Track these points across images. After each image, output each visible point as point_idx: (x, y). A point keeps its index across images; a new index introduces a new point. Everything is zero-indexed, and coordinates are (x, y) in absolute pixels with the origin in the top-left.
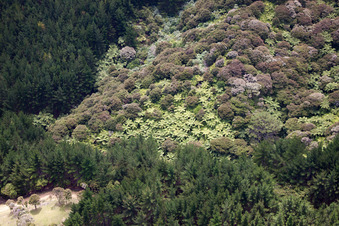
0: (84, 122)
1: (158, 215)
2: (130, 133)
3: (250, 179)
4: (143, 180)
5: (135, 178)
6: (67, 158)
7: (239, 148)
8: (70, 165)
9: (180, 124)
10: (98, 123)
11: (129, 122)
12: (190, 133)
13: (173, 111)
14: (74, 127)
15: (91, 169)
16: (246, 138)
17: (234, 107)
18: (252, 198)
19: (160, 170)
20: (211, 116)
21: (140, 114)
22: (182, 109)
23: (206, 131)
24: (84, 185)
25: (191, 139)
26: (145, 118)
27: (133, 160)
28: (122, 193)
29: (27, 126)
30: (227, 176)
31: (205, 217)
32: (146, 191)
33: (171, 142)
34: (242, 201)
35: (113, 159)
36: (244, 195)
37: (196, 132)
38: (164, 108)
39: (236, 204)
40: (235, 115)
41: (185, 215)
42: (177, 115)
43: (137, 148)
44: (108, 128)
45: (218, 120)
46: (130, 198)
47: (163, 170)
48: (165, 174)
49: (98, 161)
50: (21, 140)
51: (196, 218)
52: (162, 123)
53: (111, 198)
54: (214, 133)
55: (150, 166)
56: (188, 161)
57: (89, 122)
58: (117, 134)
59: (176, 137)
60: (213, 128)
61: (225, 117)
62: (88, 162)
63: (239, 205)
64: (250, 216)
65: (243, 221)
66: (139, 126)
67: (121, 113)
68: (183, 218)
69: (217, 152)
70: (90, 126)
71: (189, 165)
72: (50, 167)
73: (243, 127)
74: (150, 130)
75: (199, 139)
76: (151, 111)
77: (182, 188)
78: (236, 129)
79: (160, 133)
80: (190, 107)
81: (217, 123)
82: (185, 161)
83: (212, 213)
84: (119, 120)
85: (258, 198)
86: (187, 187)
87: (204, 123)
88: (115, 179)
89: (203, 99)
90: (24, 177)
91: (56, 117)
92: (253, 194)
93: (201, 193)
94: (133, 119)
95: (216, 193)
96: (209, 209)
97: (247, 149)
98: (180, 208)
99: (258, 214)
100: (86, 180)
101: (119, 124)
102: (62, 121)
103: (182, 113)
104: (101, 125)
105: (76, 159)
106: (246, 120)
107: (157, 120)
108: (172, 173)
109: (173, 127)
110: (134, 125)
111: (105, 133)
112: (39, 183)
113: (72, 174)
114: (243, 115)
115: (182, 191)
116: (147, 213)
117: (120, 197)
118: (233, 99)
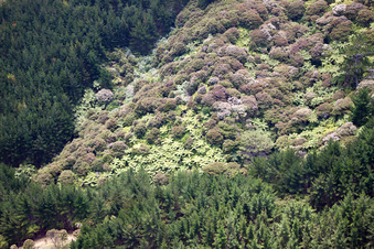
0: (69, 167)
1: (161, 240)
2: (119, 171)
3: (250, 192)
4: (141, 208)
5: (132, 208)
6: (59, 199)
7: (233, 171)
8: (62, 206)
9: (169, 155)
10: (84, 165)
11: (116, 160)
12: (181, 163)
13: (160, 144)
14: (59, 174)
15: (85, 206)
16: (239, 160)
17: (222, 131)
18: (254, 209)
19: (157, 197)
20: (201, 142)
21: (126, 151)
22: (170, 140)
23: (197, 159)
24: (78, 224)
25: (182, 168)
26: (132, 155)
27: (126, 193)
28: (121, 223)
31: (210, 233)
32: (145, 218)
33: (163, 175)
34: (244, 213)
35: (105, 196)
36: (246, 207)
37: (187, 161)
38: (150, 142)
39: (239, 216)
40: (225, 138)
41: (188, 235)
42: (165, 147)
43: (129, 181)
44: (94, 170)
45: (208, 146)
46: (130, 226)
47: (160, 197)
48: (163, 200)
49: (91, 199)
50: (5, 192)
51: (200, 237)
52: (150, 157)
53: (110, 231)
54: (205, 159)
55: (146, 196)
56: (184, 184)
57: (74, 167)
58: (105, 174)
59: (166, 169)
60: (204, 155)
61: (215, 142)
62: (81, 199)
63: (243, 217)
64: (254, 228)
65: (248, 231)
66: (127, 164)
67: (106, 153)
68: (187, 239)
69: (211, 177)
70: (75, 171)
71: (186, 188)
72: (41, 211)
73: (234, 149)
74: (139, 166)
75: (190, 168)
76: (137, 147)
77: (183, 211)
78: (227, 153)
79: (150, 168)
80: (178, 137)
81: (208, 150)
82: (180, 186)
83: (216, 228)
84: (105, 160)
85: (260, 209)
86: (188, 207)
87: (194, 151)
88: (111, 214)
89: (189, 127)
90: (14, 225)
91: (38, 167)
92: (255, 205)
93: (202, 210)
94: (120, 157)
95: (217, 208)
96: (212, 225)
97: (241, 171)
98: (182, 230)
99: (262, 225)
100: (81, 219)
101: (106, 164)
102: (45, 170)
103: (170, 144)
104: (88, 167)
105: (68, 198)
106: (237, 142)
107: (146, 155)
108: (169, 198)
109: (163, 160)
110: (122, 163)
111: (92, 175)
112: (31, 230)
113: (65, 215)
114: (233, 139)
115: (182, 215)
116: (150, 240)
117: (119, 228)
118: (221, 123)
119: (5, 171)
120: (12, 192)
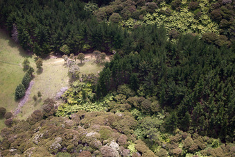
0: (118, 11)
1: (161, 77)
2: (148, 22)
3: (228, 61)
4: (154, 52)
5: (149, 51)
6: (106, 32)
7: (222, 41)
8: (107, 37)
9: (183, 20)
10: (127, 13)
11: (148, 15)
12: (189, 27)
13: (179, 11)
14: (111, 14)
15: (120, 41)
16: (228, 35)
17: (222, 13)
18: (227, 73)
19: (166, 48)
20: (206, 17)
21: (156, 10)
22: (186, 10)
23: (200, 27)
24: (114, 51)
25: (189, 31)
26: (160, 13)
27: (149, 39)
28: (140, 59)
29: (81, 9)
30: (212, 56)
31: (193, 81)
32: (155, 60)
33: (176, 32)
34: (219, 74)
35: (135, 37)
36: (222, 70)
37: (194, 27)
38: (173, 8)
39: (215, 75)
40: (223, 18)
41: (180, 78)
42: (182, 14)
43: (153, 32)
44: (133, 18)
45: (209, 21)
46: (144, 63)
47: (169, 48)
48: (170, 51)
49: (125, 37)
50: (75, 18)
51: (187, 82)
52: (171, 18)
53: (132, 62)
54: (206, 29)
55: (160, 44)
56: (186, 44)
57: (122, 12)
58: (139, 22)
59: (179, 29)
60: (206, 25)
61: (215, 19)
62: (119, 37)
63: (218, 76)
64: (224, 85)
65: (218, 87)
66: (155, 18)
67: (144, 8)
68: (178, 80)
69: (206, 42)
70: (121, 15)
71: (187, 47)
72: (93, 37)
73: (227, 27)
74: (162, 22)
75: (195, 32)
76: (164, 9)
77: (180, 61)
78: (221, 28)
79: (169, 25)
80: (191, 9)
81: (209, 23)
82: (184, 44)
83: (198, 79)
84: (142, 13)
85: (231, 74)
86: (184, 60)
87: (200, 21)
88: (135, 50)
89: (201, 5)
90: (75, 41)
91: (100, 6)
92: (228, 71)
93: (193, 65)
94: (151, 13)
95: (203, 66)
96: (196, 76)
97: (227, 42)
98: (177, 74)
99: (229, 85)
100: (116, 48)
101: (142, 15)
102: (103, 9)
103: (186, 13)
104: (129, 15)
105: (111, 34)
106: (230, 23)
107: (168, 16)
108: (174, 50)
109: (178, 22)
110: (152, 18)
111: (131, 20)
112: (85, 47)
113: (107, 43)
114: (228, 19)
115: (180, 63)
116: (155, 74)
117: (138, 62)
118: (223, 7)
119: (78, 5)
120: (79, 20)
